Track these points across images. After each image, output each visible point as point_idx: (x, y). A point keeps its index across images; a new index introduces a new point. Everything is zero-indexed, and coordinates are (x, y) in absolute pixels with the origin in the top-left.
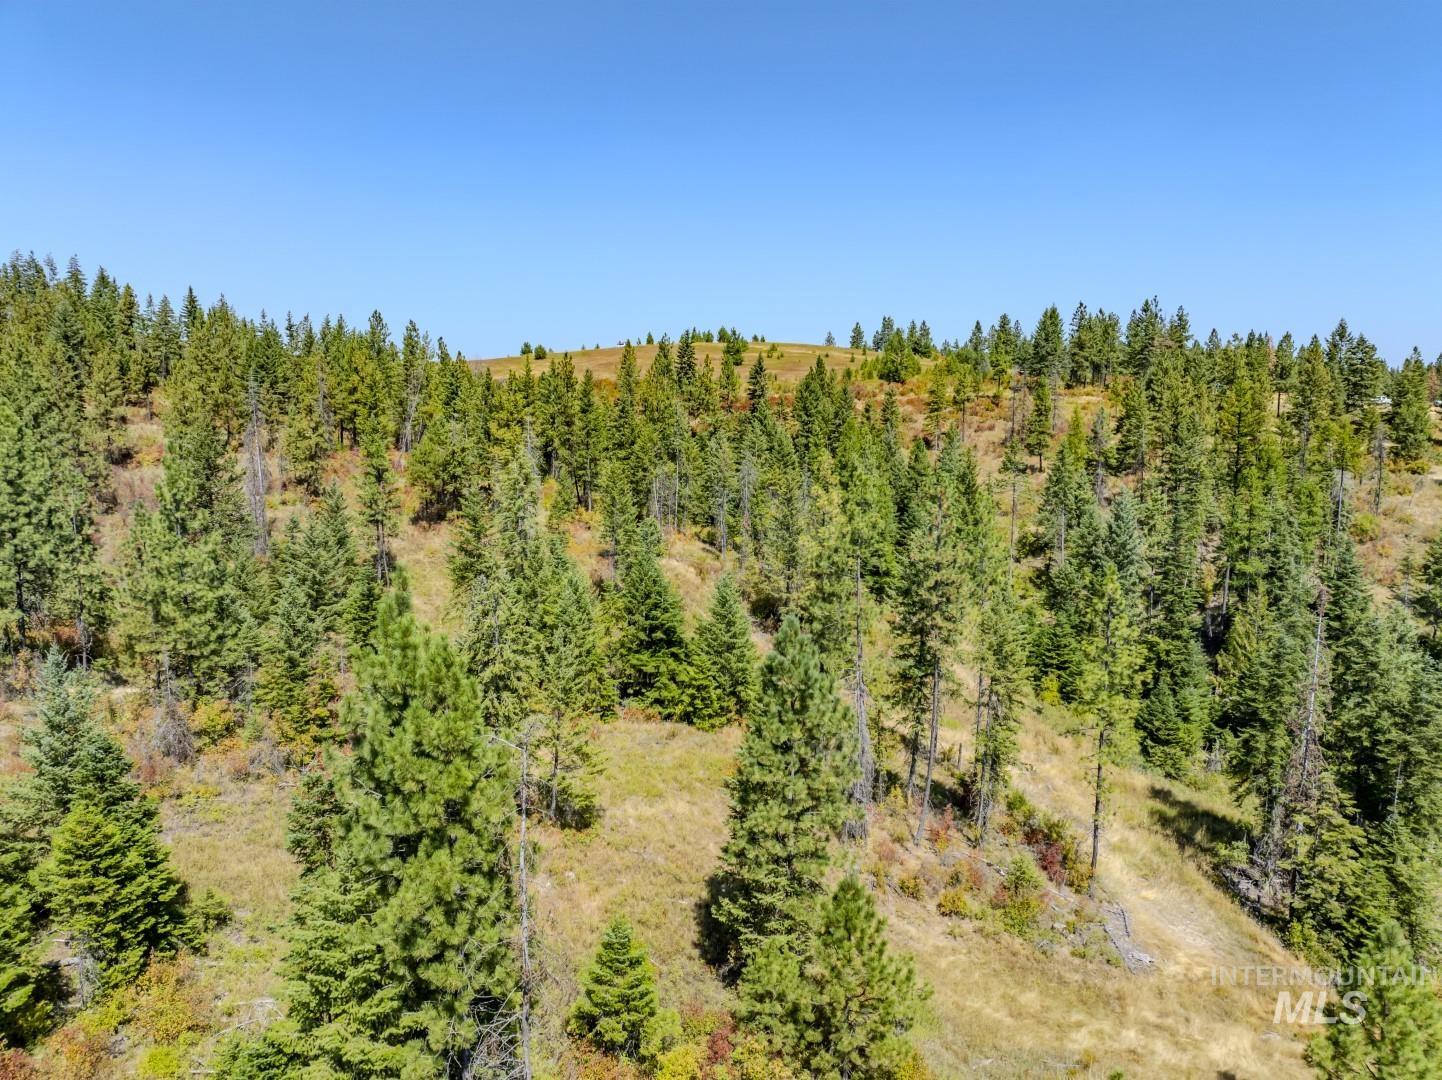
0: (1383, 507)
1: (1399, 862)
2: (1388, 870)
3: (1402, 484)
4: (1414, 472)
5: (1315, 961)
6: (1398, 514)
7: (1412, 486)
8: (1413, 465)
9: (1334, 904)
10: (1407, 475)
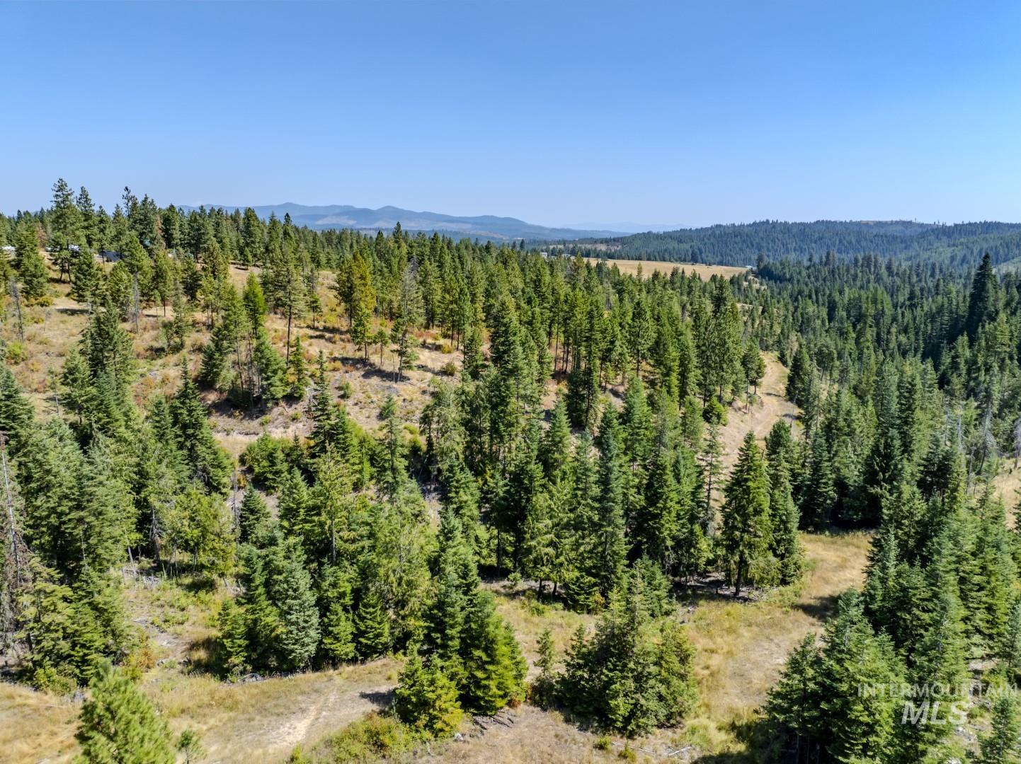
0: (26, 335)
1: (96, 595)
2: (90, 604)
3: (37, 316)
4: (42, 305)
5: (58, 687)
6: (38, 339)
7: (44, 317)
8: (41, 300)
9: (62, 643)
10: (38, 308)
